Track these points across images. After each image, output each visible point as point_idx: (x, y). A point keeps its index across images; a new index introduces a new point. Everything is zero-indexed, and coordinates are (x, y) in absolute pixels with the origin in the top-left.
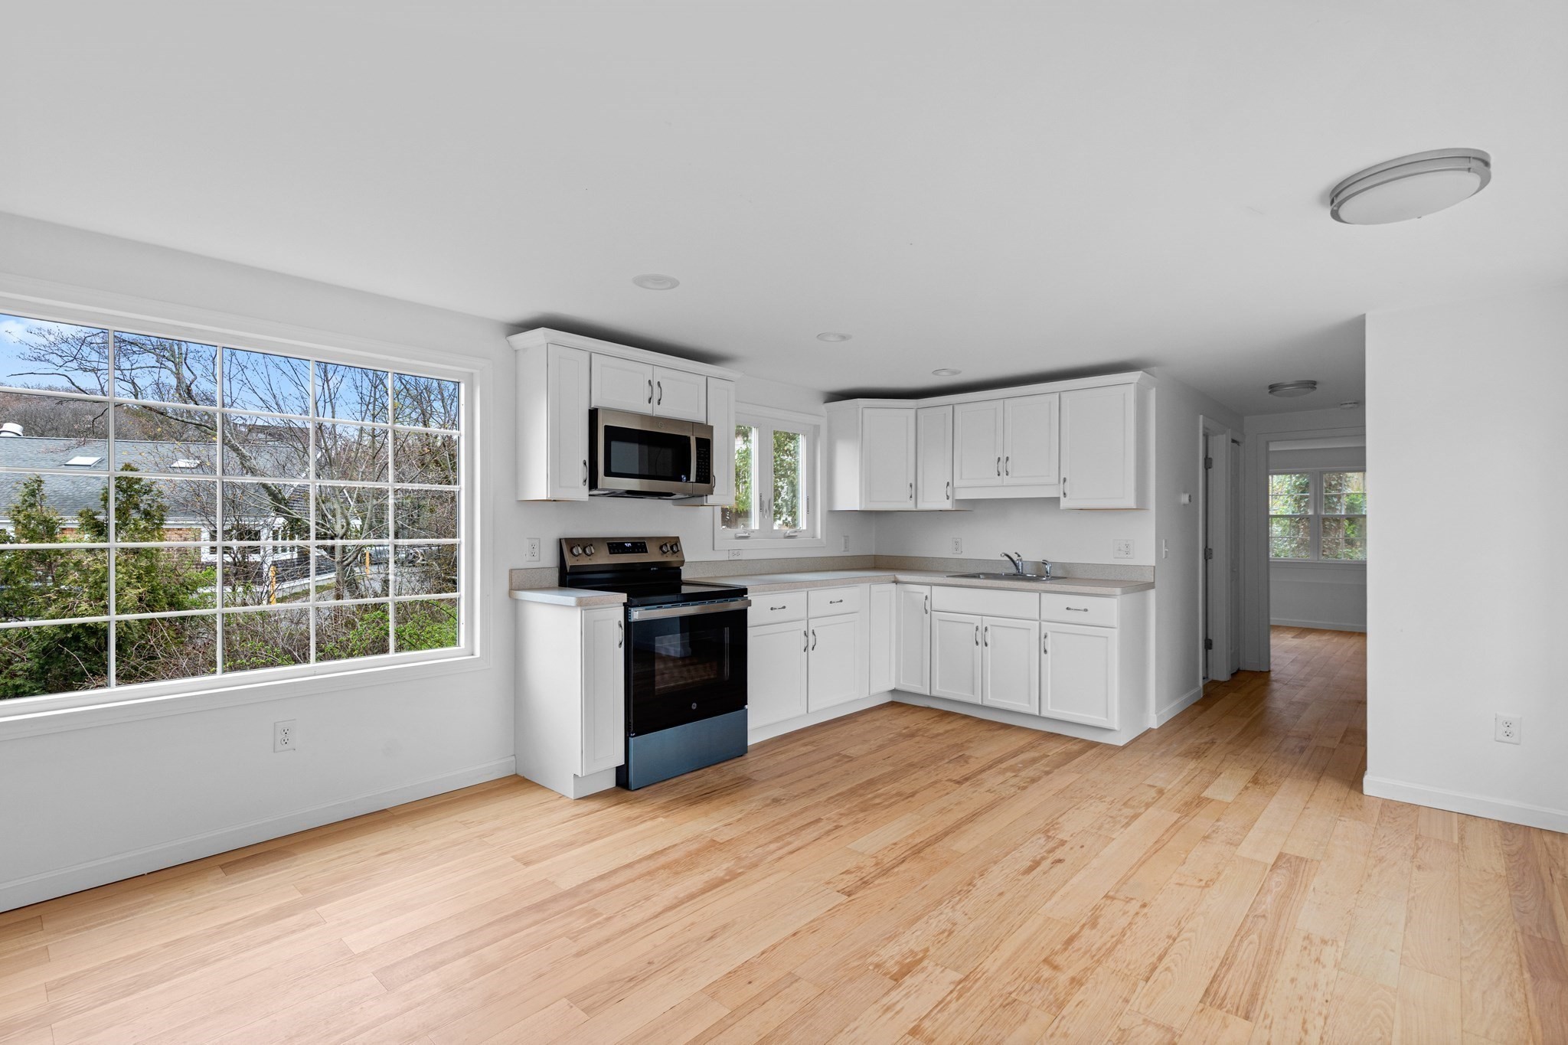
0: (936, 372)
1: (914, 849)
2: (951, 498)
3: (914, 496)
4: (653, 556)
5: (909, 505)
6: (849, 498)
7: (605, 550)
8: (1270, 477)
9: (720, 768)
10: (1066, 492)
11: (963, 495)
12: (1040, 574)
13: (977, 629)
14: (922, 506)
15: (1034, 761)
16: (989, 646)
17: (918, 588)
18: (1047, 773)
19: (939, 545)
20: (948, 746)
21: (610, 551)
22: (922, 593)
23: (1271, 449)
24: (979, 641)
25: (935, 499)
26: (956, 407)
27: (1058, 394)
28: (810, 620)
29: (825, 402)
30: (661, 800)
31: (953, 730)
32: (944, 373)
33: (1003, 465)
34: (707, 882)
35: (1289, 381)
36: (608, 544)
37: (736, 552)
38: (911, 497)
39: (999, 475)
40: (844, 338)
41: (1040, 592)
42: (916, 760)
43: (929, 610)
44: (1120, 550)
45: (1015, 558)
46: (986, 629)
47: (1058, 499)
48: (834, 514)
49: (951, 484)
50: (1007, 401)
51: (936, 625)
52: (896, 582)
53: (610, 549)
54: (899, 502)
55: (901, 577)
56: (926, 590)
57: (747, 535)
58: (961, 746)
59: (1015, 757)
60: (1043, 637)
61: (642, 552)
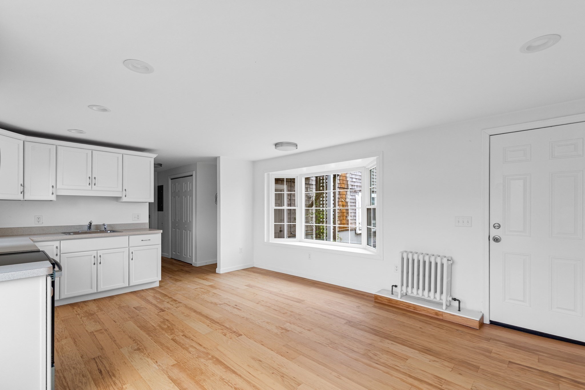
0: (70, 130)
2: (54, 194)
3: (23, 192)
5: (20, 197)
12: (104, 230)
16: (102, 263)
25: (41, 194)
32: (73, 131)
47: (122, 197)
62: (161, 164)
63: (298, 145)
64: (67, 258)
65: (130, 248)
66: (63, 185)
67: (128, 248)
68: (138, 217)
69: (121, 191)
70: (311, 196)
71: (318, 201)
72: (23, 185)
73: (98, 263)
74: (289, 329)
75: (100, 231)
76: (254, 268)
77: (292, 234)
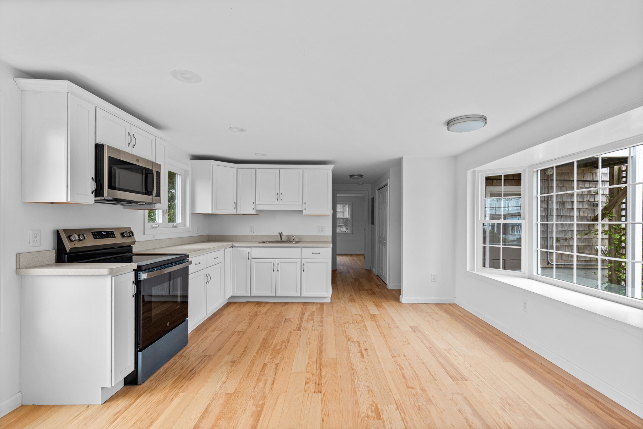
0: (256, 154)
1: (318, 363)
2: (254, 209)
3: (236, 208)
4: (118, 240)
5: (234, 212)
6: (205, 209)
7: (91, 236)
8: (337, 205)
9: (181, 355)
10: (305, 208)
11: (261, 207)
12: (290, 240)
13: (274, 265)
14: (239, 213)
15: (312, 314)
16: (279, 271)
17: (244, 250)
18: (322, 318)
19: (242, 230)
20: (277, 316)
21: (94, 237)
22: (247, 251)
23: (337, 196)
24: (275, 270)
25: (247, 209)
26: (257, 169)
27: (302, 169)
28: (208, 268)
29: (190, 160)
30: (169, 383)
31: (269, 309)
32: (259, 155)
33: (280, 196)
34: (252, 416)
35: (356, 174)
36: (92, 233)
37: (154, 235)
38: (234, 208)
39: (277, 200)
40: (242, 130)
41: (301, 247)
42: (272, 325)
43: (250, 258)
44: (319, 230)
45: (282, 234)
46: (278, 264)
47: (302, 210)
48: (194, 215)
49: (255, 203)
50: (281, 170)
51: (254, 264)
52: (232, 247)
53: (94, 236)
54: (229, 210)
55: (235, 244)
56: (248, 250)
57: (157, 225)
58: (281, 315)
59: (304, 314)
60: (302, 265)
61: (111, 237)
62: (362, 175)
63: (487, 119)
64: (255, 262)
65: (302, 260)
66: (260, 201)
67: (300, 260)
68: (322, 230)
69: (302, 204)
70: (598, 201)
71: (614, 210)
72: (236, 203)
73: (277, 271)
74: (384, 416)
75: (289, 241)
76: (454, 305)
77: (549, 265)
